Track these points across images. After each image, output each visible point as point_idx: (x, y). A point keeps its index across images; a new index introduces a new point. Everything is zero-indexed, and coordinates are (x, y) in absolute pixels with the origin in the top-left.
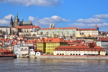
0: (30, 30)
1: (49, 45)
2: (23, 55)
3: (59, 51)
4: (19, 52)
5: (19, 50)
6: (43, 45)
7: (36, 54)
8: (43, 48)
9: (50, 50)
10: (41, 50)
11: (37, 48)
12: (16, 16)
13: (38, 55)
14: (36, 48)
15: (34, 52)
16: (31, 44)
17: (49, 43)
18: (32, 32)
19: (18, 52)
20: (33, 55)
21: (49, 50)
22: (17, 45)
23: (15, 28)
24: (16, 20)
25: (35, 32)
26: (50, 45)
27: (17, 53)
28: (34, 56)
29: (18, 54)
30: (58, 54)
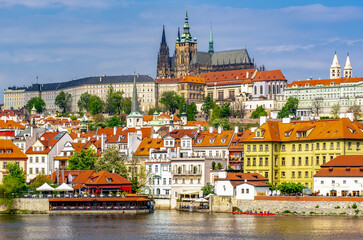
0: (245, 88)
1: (297, 154)
2: (182, 196)
3: (339, 180)
4: (168, 186)
5: (167, 175)
6: (269, 153)
7: (235, 193)
8: (269, 168)
9: (303, 174)
10: (263, 174)
11: (245, 168)
12: (182, 31)
13: (245, 196)
14: (242, 166)
15: (228, 184)
16: (220, 151)
17: (297, 145)
18: (251, 98)
19: (162, 186)
20: (224, 197)
21: (296, 175)
22: (158, 155)
23: (178, 81)
24: (182, 48)
25: (265, 98)
26: (303, 154)
27: (159, 190)
28: (226, 201)
29: (163, 192)
30: (334, 193)
